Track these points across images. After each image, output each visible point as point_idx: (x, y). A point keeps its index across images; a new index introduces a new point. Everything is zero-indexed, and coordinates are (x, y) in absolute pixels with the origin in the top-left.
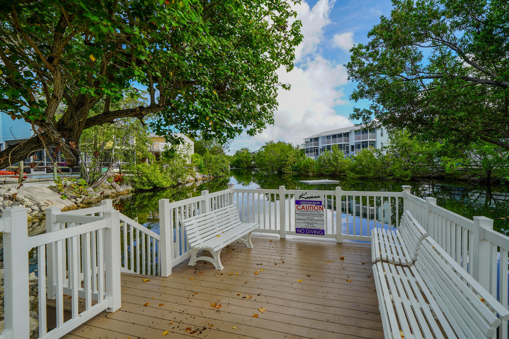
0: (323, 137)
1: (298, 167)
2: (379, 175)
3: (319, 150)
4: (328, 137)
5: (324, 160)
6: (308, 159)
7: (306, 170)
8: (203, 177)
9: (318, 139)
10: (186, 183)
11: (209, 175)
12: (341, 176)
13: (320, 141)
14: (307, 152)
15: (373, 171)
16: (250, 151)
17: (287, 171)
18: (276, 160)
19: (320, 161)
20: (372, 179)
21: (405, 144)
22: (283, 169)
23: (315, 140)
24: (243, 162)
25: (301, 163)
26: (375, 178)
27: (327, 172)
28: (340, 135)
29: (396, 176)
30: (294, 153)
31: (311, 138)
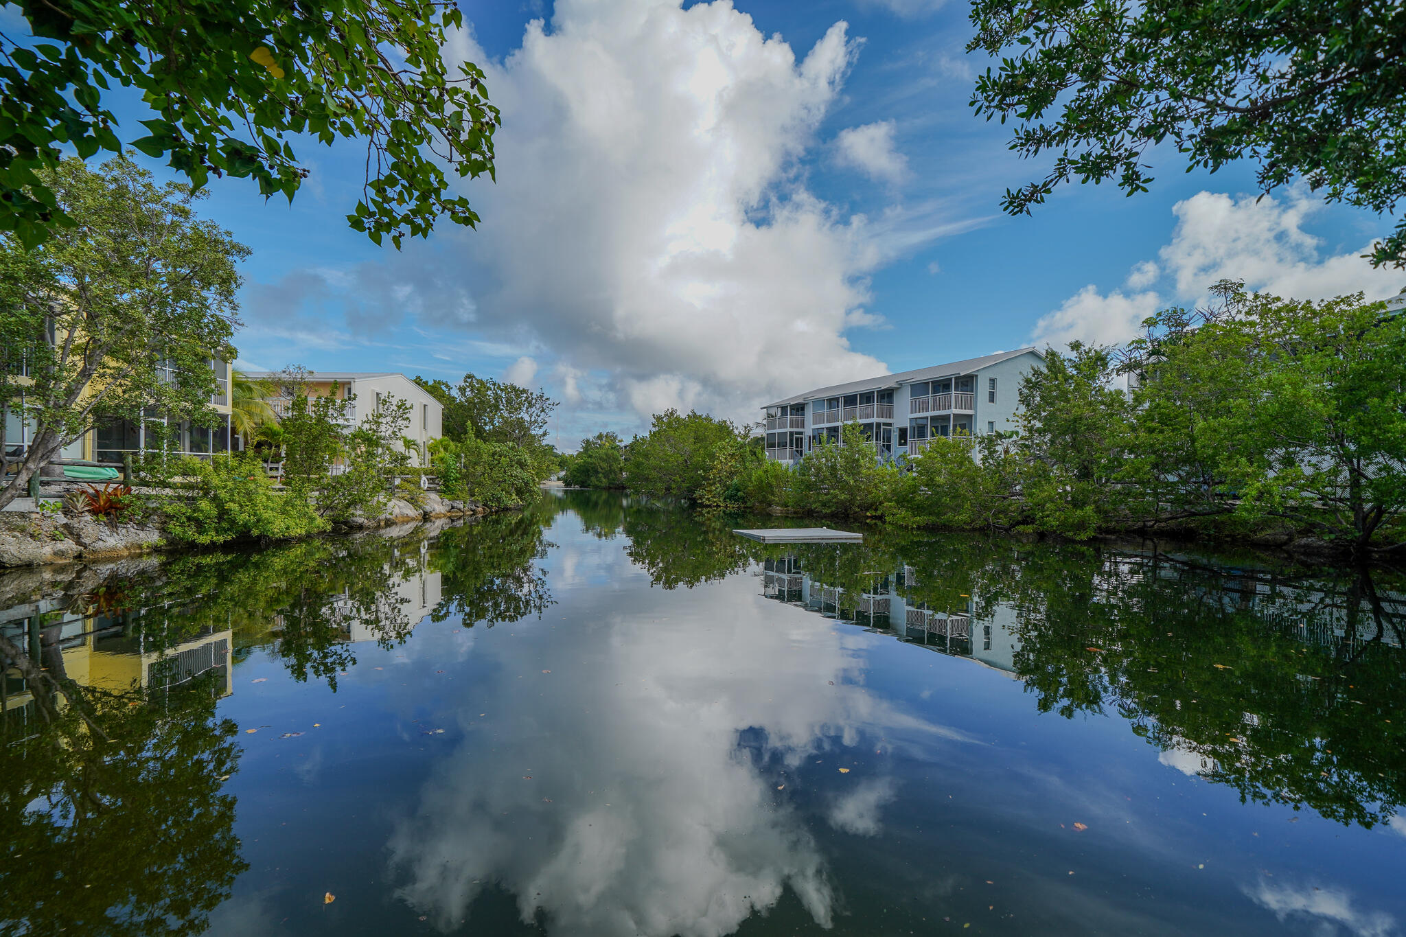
0: (819, 403)
1: (742, 488)
2: (985, 519)
3: (805, 442)
4: (832, 402)
5: (819, 469)
6: (772, 464)
7: (764, 496)
8: (453, 508)
9: (803, 409)
10: (382, 523)
11: (475, 503)
12: (868, 517)
13: (809, 413)
14: (772, 446)
15: (968, 505)
16: (620, 441)
17: (708, 499)
18: (678, 466)
19: (805, 469)
20: (963, 530)
21: (1075, 421)
22: (697, 493)
23: (794, 412)
24: (598, 472)
25: (750, 476)
26: (974, 530)
27: (824, 505)
28: (867, 398)
29: (1043, 524)
30: (732, 446)
31: (784, 404)
